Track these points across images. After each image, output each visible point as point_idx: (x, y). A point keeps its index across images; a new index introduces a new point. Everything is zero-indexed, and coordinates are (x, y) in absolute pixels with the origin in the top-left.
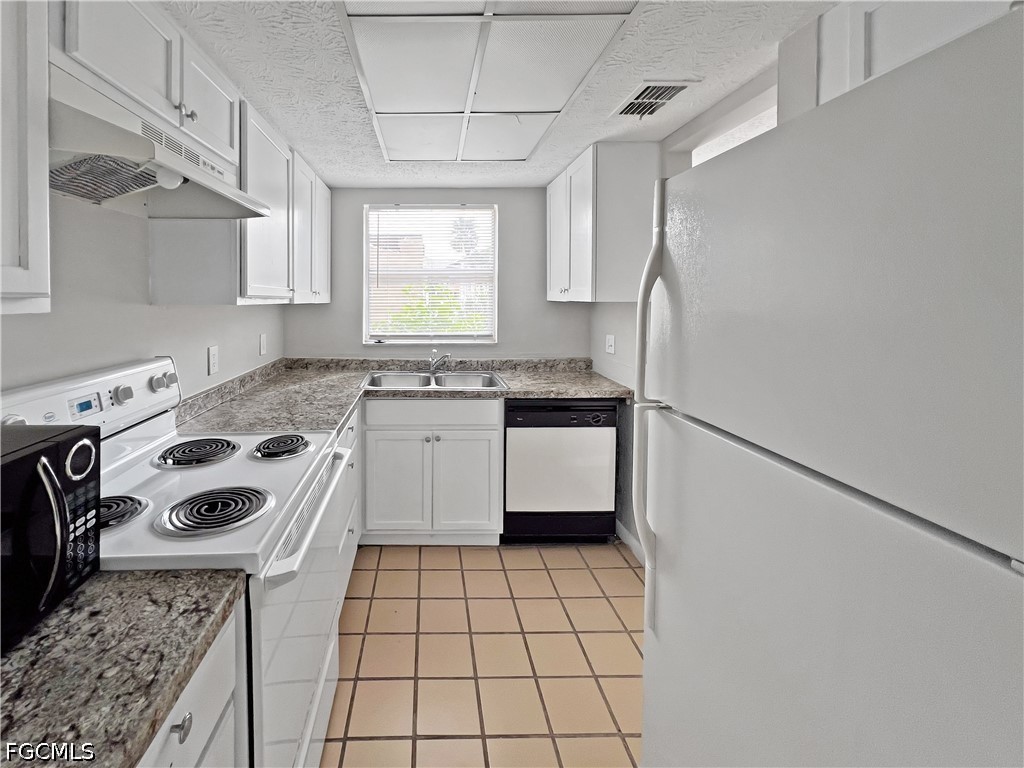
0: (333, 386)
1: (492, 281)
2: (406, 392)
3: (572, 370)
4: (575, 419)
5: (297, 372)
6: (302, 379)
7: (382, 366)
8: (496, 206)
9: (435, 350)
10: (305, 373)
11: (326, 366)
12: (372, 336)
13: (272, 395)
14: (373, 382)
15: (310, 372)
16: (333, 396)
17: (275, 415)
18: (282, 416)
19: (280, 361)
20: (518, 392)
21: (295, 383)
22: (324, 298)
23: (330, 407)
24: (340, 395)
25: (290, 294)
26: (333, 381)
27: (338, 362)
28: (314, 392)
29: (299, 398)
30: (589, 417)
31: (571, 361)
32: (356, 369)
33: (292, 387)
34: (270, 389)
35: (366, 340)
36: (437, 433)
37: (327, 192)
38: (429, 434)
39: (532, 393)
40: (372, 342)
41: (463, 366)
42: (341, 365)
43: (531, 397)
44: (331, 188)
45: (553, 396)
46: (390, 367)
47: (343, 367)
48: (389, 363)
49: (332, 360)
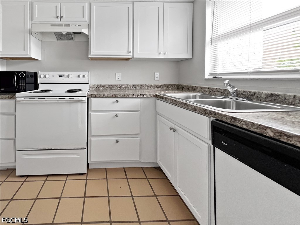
11: (188, 89)
27: (192, 88)
40: (211, 77)
46: (215, 93)
47: (194, 90)
48: (215, 90)
49: (190, 86)
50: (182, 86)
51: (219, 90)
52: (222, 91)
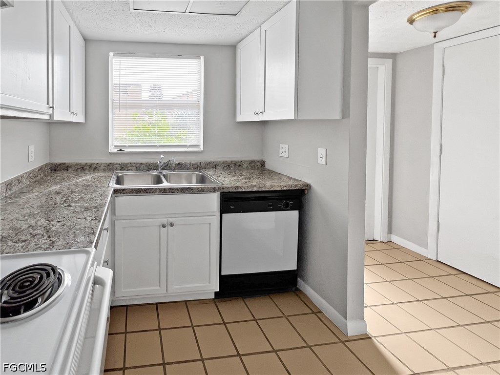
0: (88, 186)
1: (199, 109)
2: (147, 189)
3: (253, 168)
4: (271, 206)
5: (60, 174)
6: (63, 180)
7: (123, 167)
8: (202, 57)
9: (162, 156)
10: (66, 174)
11: (82, 168)
12: (116, 146)
13: (35, 197)
14: (119, 181)
15: (70, 173)
16: (89, 196)
17: (33, 222)
18: (39, 223)
19: (47, 165)
20: (231, 187)
21: (56, 183)
22: (80, 118)
23: (86, 209)
24: (94, 195)
25: (50, 111)
26: (87, 181)
27: (90, 166)
28: (72, 192)
29: (59, 199)
30: (281, 204)
31: (252, 162)
32: (104, 170)
33: (54, 188)
34: (35, 191)
35: (112, 149)
36: (171, 220)
37: (82, 42)
38: (164, 221)
39: (241, 187)
40: (116, 150)
41: (180, 166)
42: (93, 168)
43: (240, 190)
44: (86, 40)
45: (255, 189)
46: (129, 168)
47: (95, 168)
48: (128, 165)
49: (86, 163)
50: (67, 165)
51: (134, 165)
52: (138, 165)
